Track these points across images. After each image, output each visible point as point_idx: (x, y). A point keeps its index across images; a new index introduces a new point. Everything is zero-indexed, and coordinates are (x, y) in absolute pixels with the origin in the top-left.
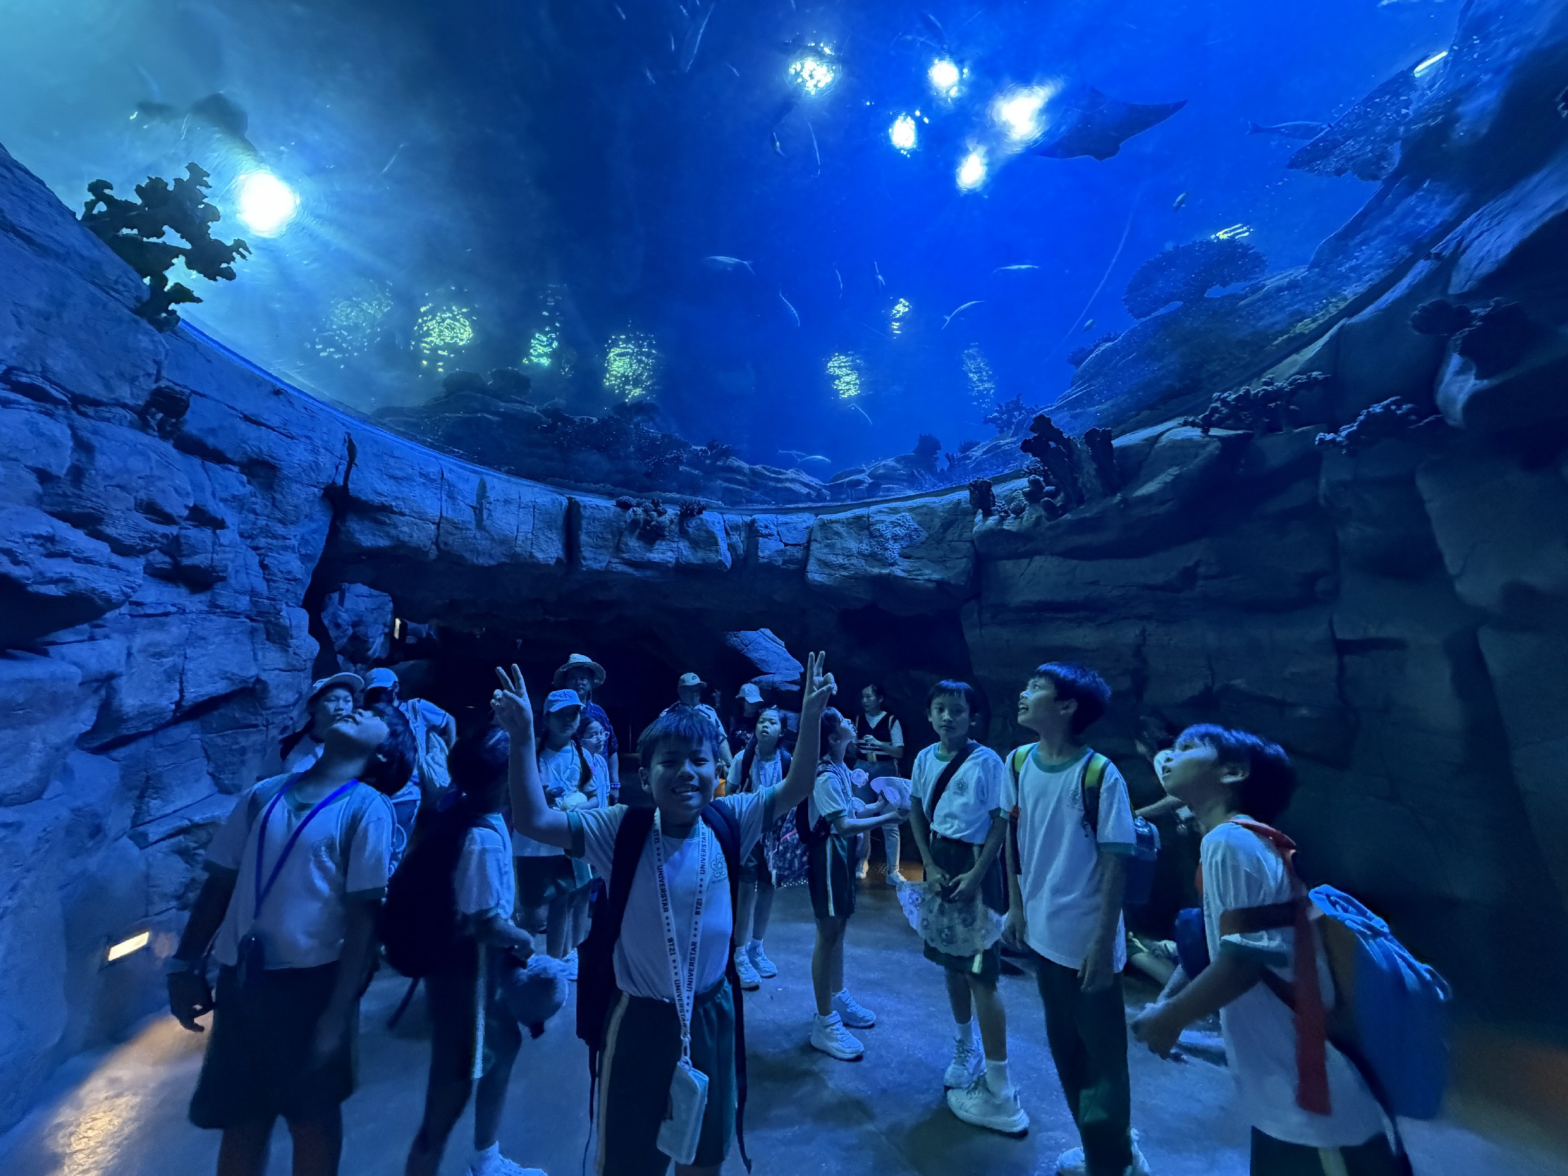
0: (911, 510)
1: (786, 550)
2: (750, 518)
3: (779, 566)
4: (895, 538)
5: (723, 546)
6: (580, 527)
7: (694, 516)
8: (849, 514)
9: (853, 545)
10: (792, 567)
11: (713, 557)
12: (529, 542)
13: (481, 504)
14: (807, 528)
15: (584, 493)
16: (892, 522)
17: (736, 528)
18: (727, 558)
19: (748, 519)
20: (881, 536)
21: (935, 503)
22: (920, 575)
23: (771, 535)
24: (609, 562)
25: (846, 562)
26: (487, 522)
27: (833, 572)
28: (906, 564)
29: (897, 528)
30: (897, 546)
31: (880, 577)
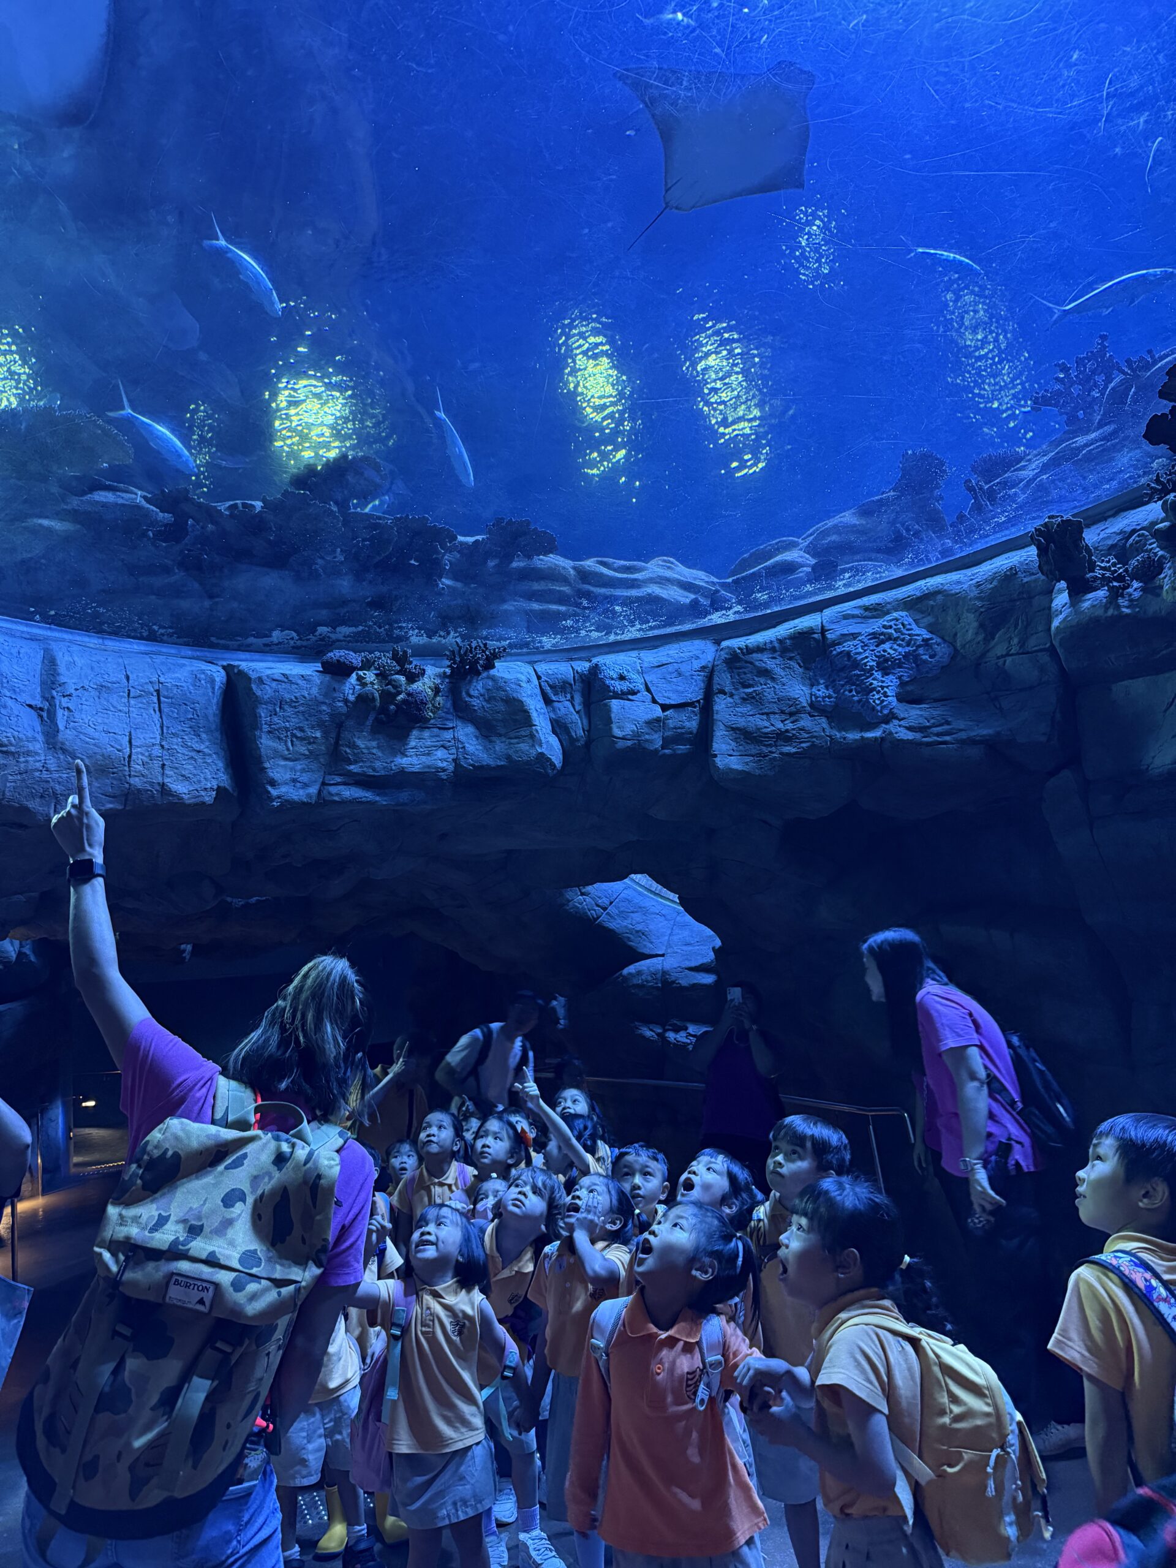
0: (910, 604)
1: (667, 718)
2: (587, 665)
3: (656, 750)
4: (885, 665)
5: (541, 723)
6: (255, 725)
7: (478, 673)
8: (783, 630)
9: (799, 691)
10: (682, 749)
11: (525, 750)
12: (157, 764)
13: (51, 700)
14: (703, 668)
15: (257, 656)
16: (874, 636)
17: (562, 687)
18: (551, 747)
19: (583, 666)
20: (856, 665)
21: (959, 582)
22: (949, 733)
23: (634, 693)
24: (323, 784)
25: (790, 726)
26: (66, 735)
27: (765, 750)
28: (915, 714)
29: (886, 646)
30: (891, 681)
31: (863, 747)
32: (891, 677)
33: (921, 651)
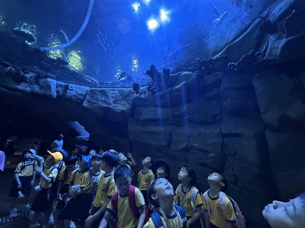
22: (117, 108)
28: (114, 105)
30: (112, 100)
31: (106, 107)
32: (112, 99)
33: (117, 97)
